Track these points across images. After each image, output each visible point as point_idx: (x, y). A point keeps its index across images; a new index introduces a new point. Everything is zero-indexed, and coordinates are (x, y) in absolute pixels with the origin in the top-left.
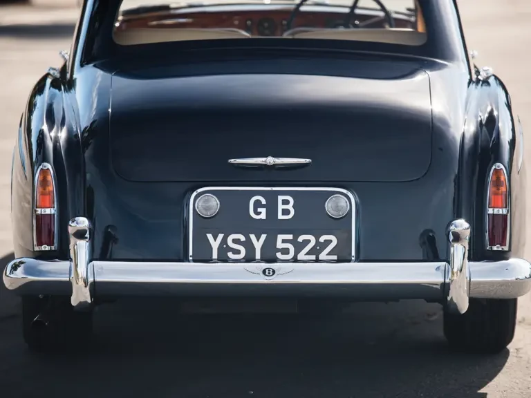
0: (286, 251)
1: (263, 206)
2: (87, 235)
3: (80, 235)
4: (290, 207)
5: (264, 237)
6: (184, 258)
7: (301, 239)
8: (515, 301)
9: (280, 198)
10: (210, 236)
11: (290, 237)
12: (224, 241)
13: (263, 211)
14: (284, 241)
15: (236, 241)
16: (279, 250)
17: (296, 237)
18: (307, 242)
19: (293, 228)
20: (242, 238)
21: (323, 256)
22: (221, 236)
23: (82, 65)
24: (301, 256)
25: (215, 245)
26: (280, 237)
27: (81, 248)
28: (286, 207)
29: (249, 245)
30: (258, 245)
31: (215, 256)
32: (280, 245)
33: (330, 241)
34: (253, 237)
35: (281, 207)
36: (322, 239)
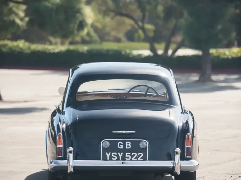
0: (128, 158)
1: (122, 145)
2: (72, 152)
3: (70, 152)
4: (130, 145)
5: (122, 153)
6: (100, 159)
7: (133, 154)
8: (195, 172)
9: (127, 143)
10: (107, 153)
11: (130, 153)
12: (111, 154)
13: (122, 146)
14: (128, 155)
15: (114, 155)
16: (126, 157)
17: (131, 154)
18: (134, 155)
19: (131, 151)
20: (116, 154)
21: (139, 159)
22: (110, 153)
23: (66, 107)
24: (133, 159)
25: (108, 155)
26: (127, 154)
27: (71, 156)
28: (128, 145)
29: (118, 156)
30: (120, 156)
31: (108, 159)
32: (127, 156)
33: (141, 155)
34: (119, 153)
35: (127, 145)
36: (139, 154)
